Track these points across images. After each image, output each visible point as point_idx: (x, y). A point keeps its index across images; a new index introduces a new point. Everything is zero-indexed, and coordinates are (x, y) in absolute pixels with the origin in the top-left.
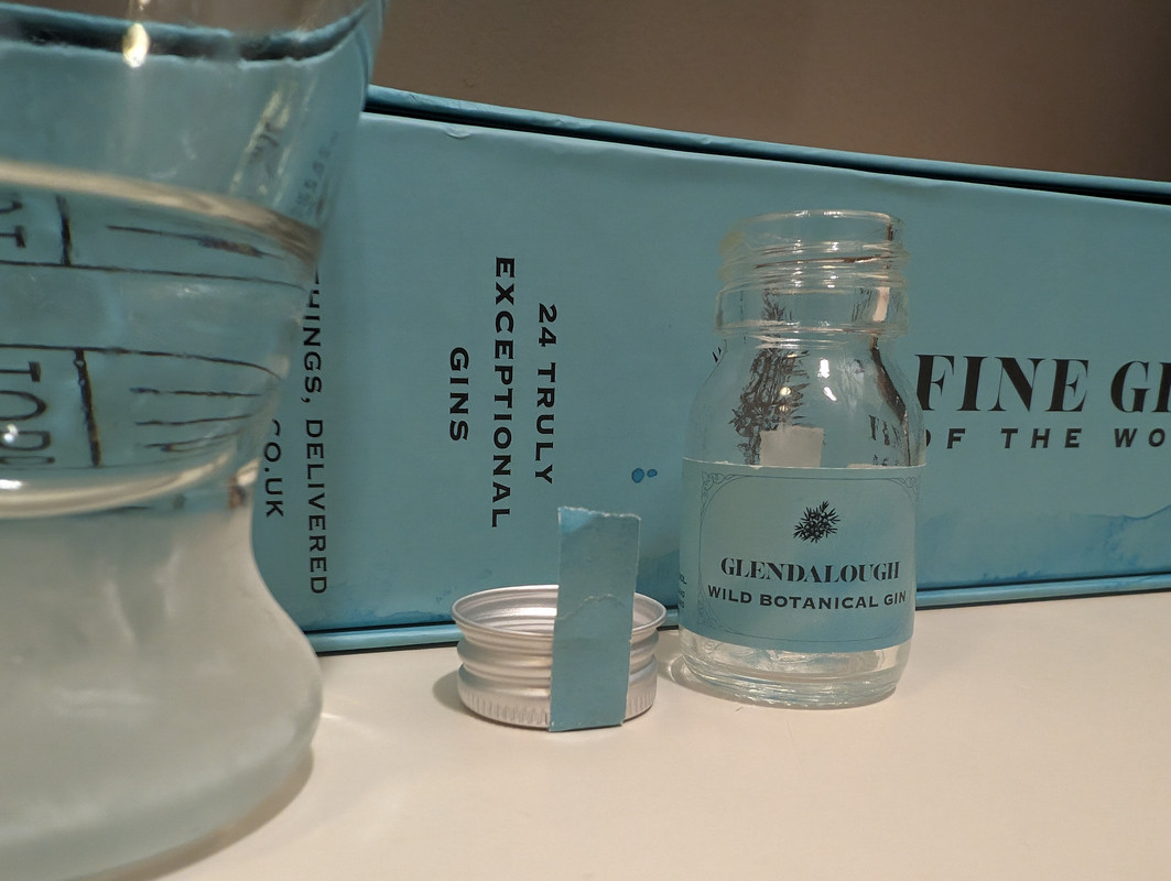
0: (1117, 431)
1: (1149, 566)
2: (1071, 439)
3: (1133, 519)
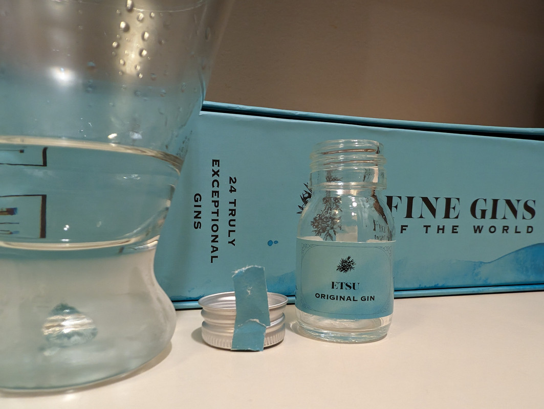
0: (474, 227)
1: (493, 283)
2: (454, 229)
3: (484, 263)
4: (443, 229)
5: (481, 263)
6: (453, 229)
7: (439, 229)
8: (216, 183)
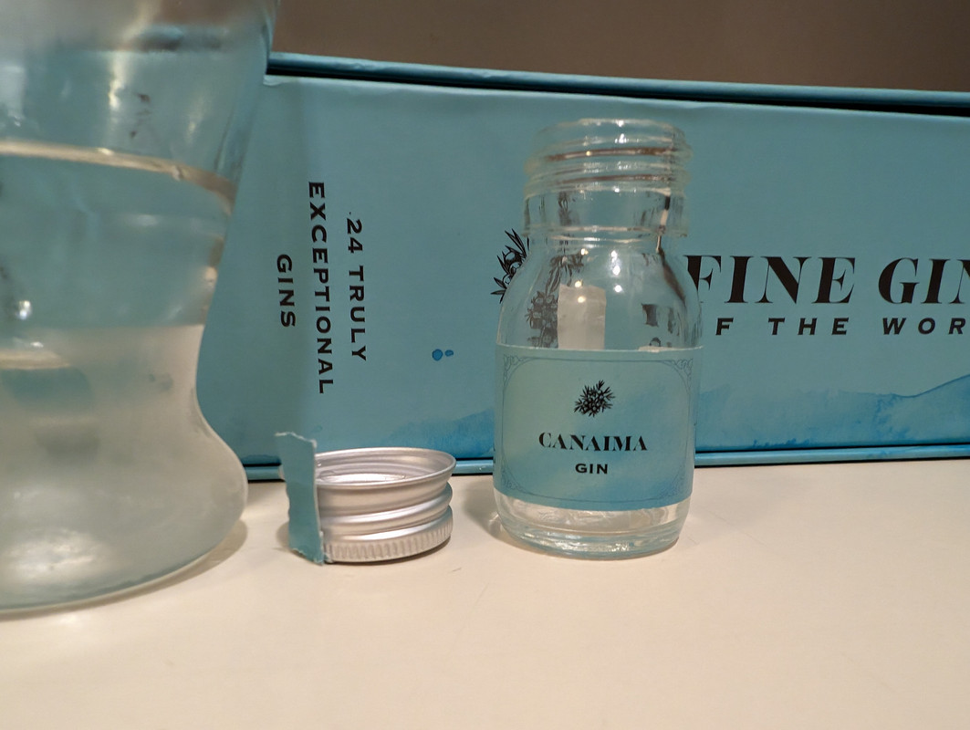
0: (885, 320)
2: (838, 327)
3: (902, 397)
4: (813, 326)
5: (894, 396)
6: (836, 325)
7: (803, 325)
8: (319, 234)
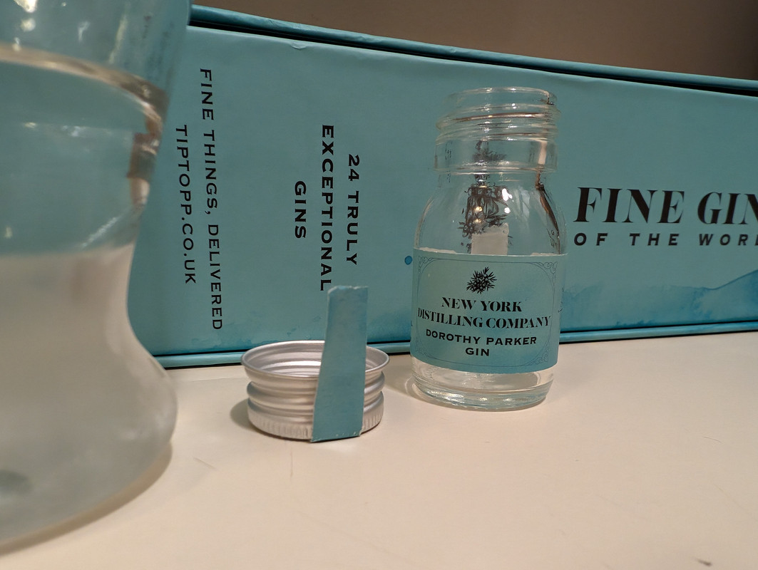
0: (701, 235)
1: (719, 318)
2: (672, 241)
3: (709, 290)
4: (657, 240)
5: (704, 289)
7: (651, 239)
8: (328, 165)
